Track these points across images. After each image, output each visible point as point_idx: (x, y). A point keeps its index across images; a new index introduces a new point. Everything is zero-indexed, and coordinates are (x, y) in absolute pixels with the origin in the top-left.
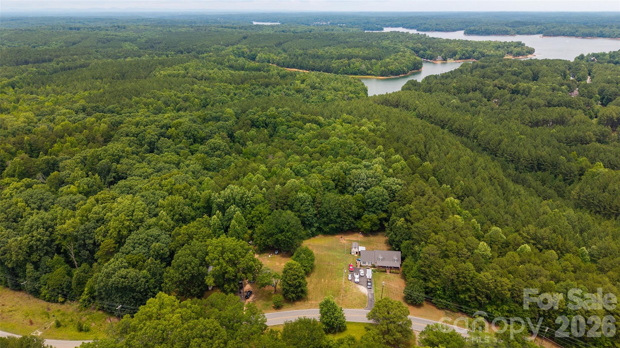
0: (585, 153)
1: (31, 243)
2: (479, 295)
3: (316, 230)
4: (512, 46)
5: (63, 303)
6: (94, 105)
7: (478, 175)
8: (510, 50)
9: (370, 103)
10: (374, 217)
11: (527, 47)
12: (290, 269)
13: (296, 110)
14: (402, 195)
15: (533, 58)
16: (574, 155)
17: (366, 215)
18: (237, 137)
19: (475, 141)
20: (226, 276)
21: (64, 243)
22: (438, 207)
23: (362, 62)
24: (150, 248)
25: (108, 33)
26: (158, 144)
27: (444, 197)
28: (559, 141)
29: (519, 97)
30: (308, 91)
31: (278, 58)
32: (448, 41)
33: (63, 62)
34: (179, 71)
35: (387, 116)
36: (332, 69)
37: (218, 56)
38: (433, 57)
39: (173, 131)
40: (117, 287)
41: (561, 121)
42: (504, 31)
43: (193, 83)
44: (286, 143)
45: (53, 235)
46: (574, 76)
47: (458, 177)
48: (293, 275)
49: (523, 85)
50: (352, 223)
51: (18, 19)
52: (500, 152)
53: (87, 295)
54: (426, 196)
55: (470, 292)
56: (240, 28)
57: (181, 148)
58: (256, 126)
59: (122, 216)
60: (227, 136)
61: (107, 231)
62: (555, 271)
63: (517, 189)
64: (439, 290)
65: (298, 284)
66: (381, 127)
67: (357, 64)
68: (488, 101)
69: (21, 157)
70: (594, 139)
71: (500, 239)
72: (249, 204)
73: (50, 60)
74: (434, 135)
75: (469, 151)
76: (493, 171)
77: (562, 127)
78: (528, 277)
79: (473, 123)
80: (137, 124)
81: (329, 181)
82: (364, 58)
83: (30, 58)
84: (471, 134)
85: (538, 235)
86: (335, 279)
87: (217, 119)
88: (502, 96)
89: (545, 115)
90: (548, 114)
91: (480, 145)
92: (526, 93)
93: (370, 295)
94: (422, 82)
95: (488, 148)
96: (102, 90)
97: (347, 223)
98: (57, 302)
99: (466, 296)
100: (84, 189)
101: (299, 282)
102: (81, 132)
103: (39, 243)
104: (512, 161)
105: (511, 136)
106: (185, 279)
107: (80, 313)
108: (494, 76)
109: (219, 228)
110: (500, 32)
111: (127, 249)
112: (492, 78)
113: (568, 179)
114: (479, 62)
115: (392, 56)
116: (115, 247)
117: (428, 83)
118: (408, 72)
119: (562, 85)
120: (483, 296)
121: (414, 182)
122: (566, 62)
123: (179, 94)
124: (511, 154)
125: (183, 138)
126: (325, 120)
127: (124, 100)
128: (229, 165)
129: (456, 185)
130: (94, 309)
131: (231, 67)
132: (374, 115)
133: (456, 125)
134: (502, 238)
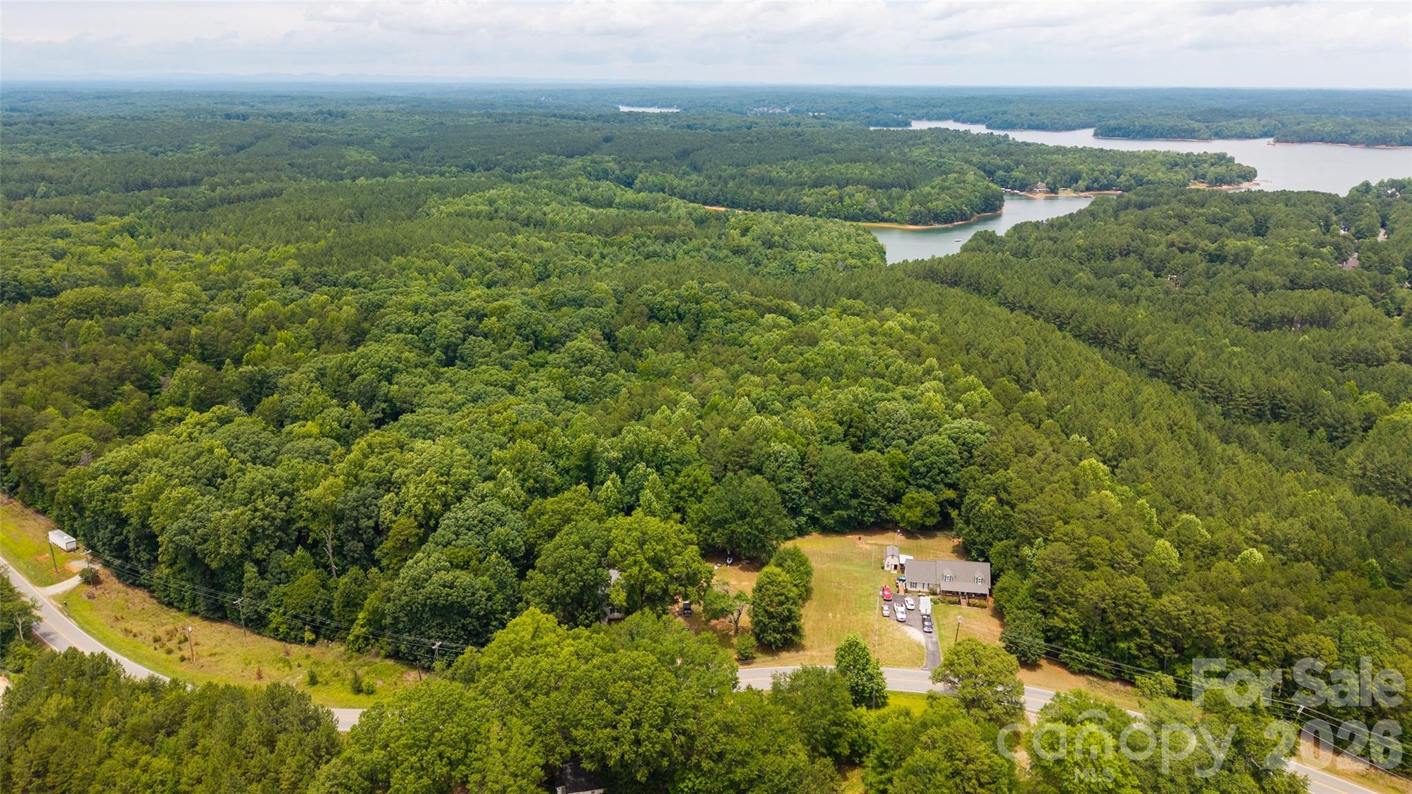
0: (1376, 384)
1: (253, 522)
2: (1159, 643)
3: (806, 522)
4: (1205, 162)
5: (312, 643)
6: (318, 270)
7: (1144, 419)
8: (1200, 172)
9: (898, 277)
10: (929, 497)
11: (1239, 165)
12: (769, 583)
13: (741, 288)
14: (988, 453)
15: (1254, 188)
16: (1351, 388)
17: (912, 494)
18: (622, 340)
19: (1133, 357)
20: (648, 588)
21: (314, 526)
22: (1067, 474)
23: (869, 193)
24: (488, 537)
25: (312, 126)
26: (464, 349)
27: (1076, 459)
28: (1318, 358)
29: (1225, 269)
30: (759, 251)
31: (683, 183)
32: (1059, 150)
33: (224, 187)
34: (476, 205)
35: (939, 302)
36: (801, 207)
37: (553, 177)
38: (1027, 185)
39: (494, 324)
40: (436, 605)
41: (1321, 320)
42: (1185, 131)
43: (513, 232)
44: (727, 352)
45: (292, 510)
46: (1347, 228)
47: (1103, 422)
48: (777, 595)
49: (1234, 244)
50: (883, 508)
51: (111, 97)
52: (1188, 379)
53: (362, 626)
54: (1039, 454)
55: (1140, 636)
56: (593, 119)
57: (513, 358)
58: (658, 319)
59: (431, 475)
60: (602, 338)
61: (400, 504)
62: (1316, 599)
63: (1230, 453)
64: (1074, 633)
65: (786, 613)
66: (929, 323)
67: (859, 197)
68: (1157, 276)
69: (192, 369)
70: (1395, 357)
71: (1198, 538)
72: (669, 464)
73: (195, 182)
74: (1045, 341)
75: (1122, 373)
76: (1176, 414)
77: (1323, 331)
78: (1261, 607)
79: (1125, 320)
80: (416, 309)
81: (831, 423)
82: (874, 186)
83: (153, 176)
84: (1124, 342)
85: (1278, 533)
86: (855, 614)
87: (578, 303)
88: (1187, 266)
89: (1285, 306)
90: (1293, 304)
91: (1143, 365)
92: (1241, 259)
93: (930, 646)
94: (1007, 235)
95: (1160, 371)
96: (323, 242)
97: (872, 508)
98: (302, 641)
99: (1132, 645)
100: (332, 430)
101: (789, 610)
102: (303, 322)
103: (267, 523)
104: (1216, 398)
105: (1212, 348)
106: (569, 593)
107: (350, 663)
108: (1167, 226)
109: (617, 508)
110: (1175, 132)
111: (443, 536)
112: (1162, 229)
113: (1337, 438)
114: (1129, 195)
115: (937, 180)
116: (417, 535)
117: (1020, 238)
118: (972, 215)
119: (1322, 245)
120: (1168, 644)
121: (1012, 428)
122: (1330, 198)
123: (488, 253)
124: (1213, 383)
125: (514, 338)
126: (802, 309)
127: (376, 263)
128: (614, 392)
129: (1101, 435)
130: (377, 655)
131: (585, 200)
132: (910, 300)
133: (1090, 323)
134: (1202, 536)
